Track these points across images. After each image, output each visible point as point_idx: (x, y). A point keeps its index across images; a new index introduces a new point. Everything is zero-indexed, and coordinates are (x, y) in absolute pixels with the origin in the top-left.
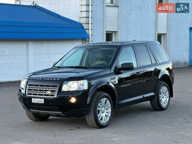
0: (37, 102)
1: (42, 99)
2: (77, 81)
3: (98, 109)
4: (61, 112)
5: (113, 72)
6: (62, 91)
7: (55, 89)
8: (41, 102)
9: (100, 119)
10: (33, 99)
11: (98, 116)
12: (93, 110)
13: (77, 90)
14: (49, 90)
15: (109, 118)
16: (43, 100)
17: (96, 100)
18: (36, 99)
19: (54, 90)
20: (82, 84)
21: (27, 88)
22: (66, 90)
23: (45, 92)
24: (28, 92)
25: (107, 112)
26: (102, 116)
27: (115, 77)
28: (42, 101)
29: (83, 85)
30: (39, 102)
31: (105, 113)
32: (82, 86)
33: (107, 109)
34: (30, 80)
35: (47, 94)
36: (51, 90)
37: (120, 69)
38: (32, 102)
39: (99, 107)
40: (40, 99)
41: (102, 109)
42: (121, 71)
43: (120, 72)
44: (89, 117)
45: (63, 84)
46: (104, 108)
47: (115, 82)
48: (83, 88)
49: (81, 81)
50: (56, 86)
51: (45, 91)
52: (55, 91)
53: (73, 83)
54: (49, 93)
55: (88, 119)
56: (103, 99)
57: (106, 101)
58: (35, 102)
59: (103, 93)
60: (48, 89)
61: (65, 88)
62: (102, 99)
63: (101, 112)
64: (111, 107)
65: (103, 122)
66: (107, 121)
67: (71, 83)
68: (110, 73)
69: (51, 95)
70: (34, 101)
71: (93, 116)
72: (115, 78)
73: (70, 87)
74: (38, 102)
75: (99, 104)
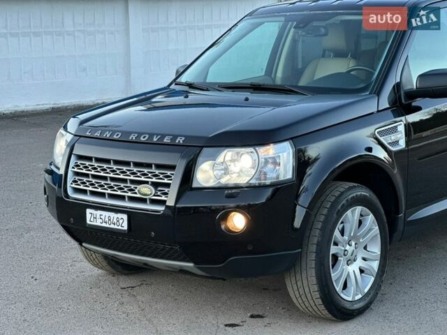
0: (104, 225)
1: (120, 216)
2: (251, 149)
3: (333, 250)
4: (191, 265)
5: (388, 106)
6: (195, 185)
7: (167, 177)
8: (116, 227)
9: (338, 288)
10: (88, 211)
11: (334, 275)
12: (313, 256)
13: (254, 182)
14: (147, 182)
15: (373, 279)
16: (125, 217)
17: (327, 216)
18: (99, 212)
19: (166, 181)
20: (270, 161)
21: (70, 169)
22: (211, 184)
23: (133, 187)
24: (75, 181)
25: (364, 259)
26: (348, 275)
27: (396, 127)
28: (120, 222)
29: (276, 164)
30: (112, 226)
31: (359, 263)
32: (270, 166)
33: (365, 248)
34: (81, 136)
35: (138, 195)
36: (154, 180)
37: (412, 95)
38: (88, 222)
39: (336, 244)
40: (112, 215)
41: (348, 247)
42: (417, 102)
43: (414, 104)
44: (299, 283)
45: (200, 159)
46: (353, 244)
47: (396, 143)
48: (275, 176)
49: (268, 147)
50: (172, 168)
51: (133, 182)
52: (168, 185)
53: (238, 153)
54: (147, 190)
55: (295, 288)
56: (353, 212)
57: (361, 215)
58: (98, 223)
59: (350, 188)
60: (143, 179)
61: (206, 175)
62: (349, 212)
63: (342, 260)
64: (379, 236)
65: (350, 299)
66: (366, 290)
67: (227, 154)
68: (376, 110)
69: (153, 202)
70: (95, 218)
71: (313, 280)
72: (394, 130)
73: (226, 171)
74: (107, 226)
75: (337, 233)
